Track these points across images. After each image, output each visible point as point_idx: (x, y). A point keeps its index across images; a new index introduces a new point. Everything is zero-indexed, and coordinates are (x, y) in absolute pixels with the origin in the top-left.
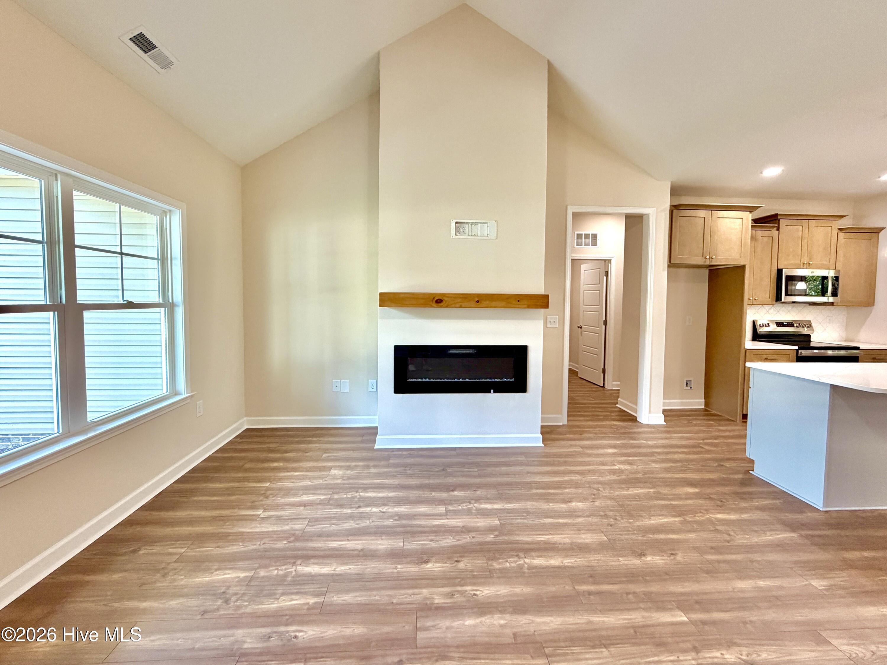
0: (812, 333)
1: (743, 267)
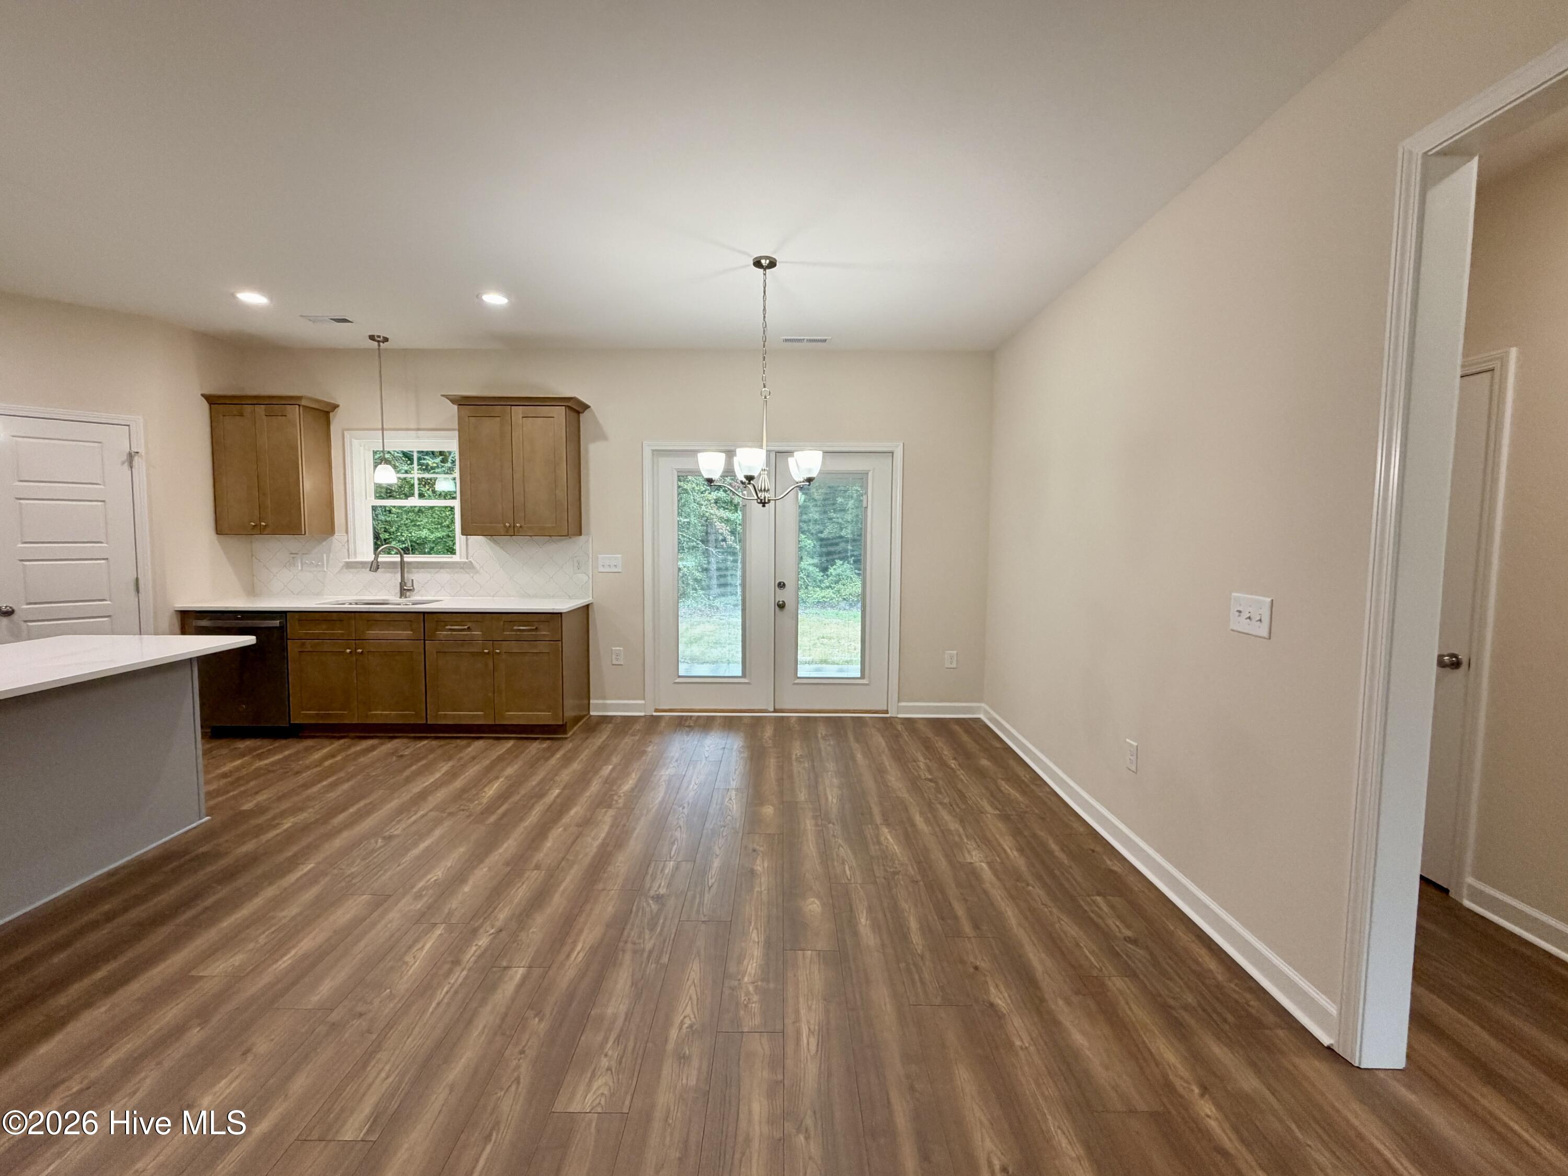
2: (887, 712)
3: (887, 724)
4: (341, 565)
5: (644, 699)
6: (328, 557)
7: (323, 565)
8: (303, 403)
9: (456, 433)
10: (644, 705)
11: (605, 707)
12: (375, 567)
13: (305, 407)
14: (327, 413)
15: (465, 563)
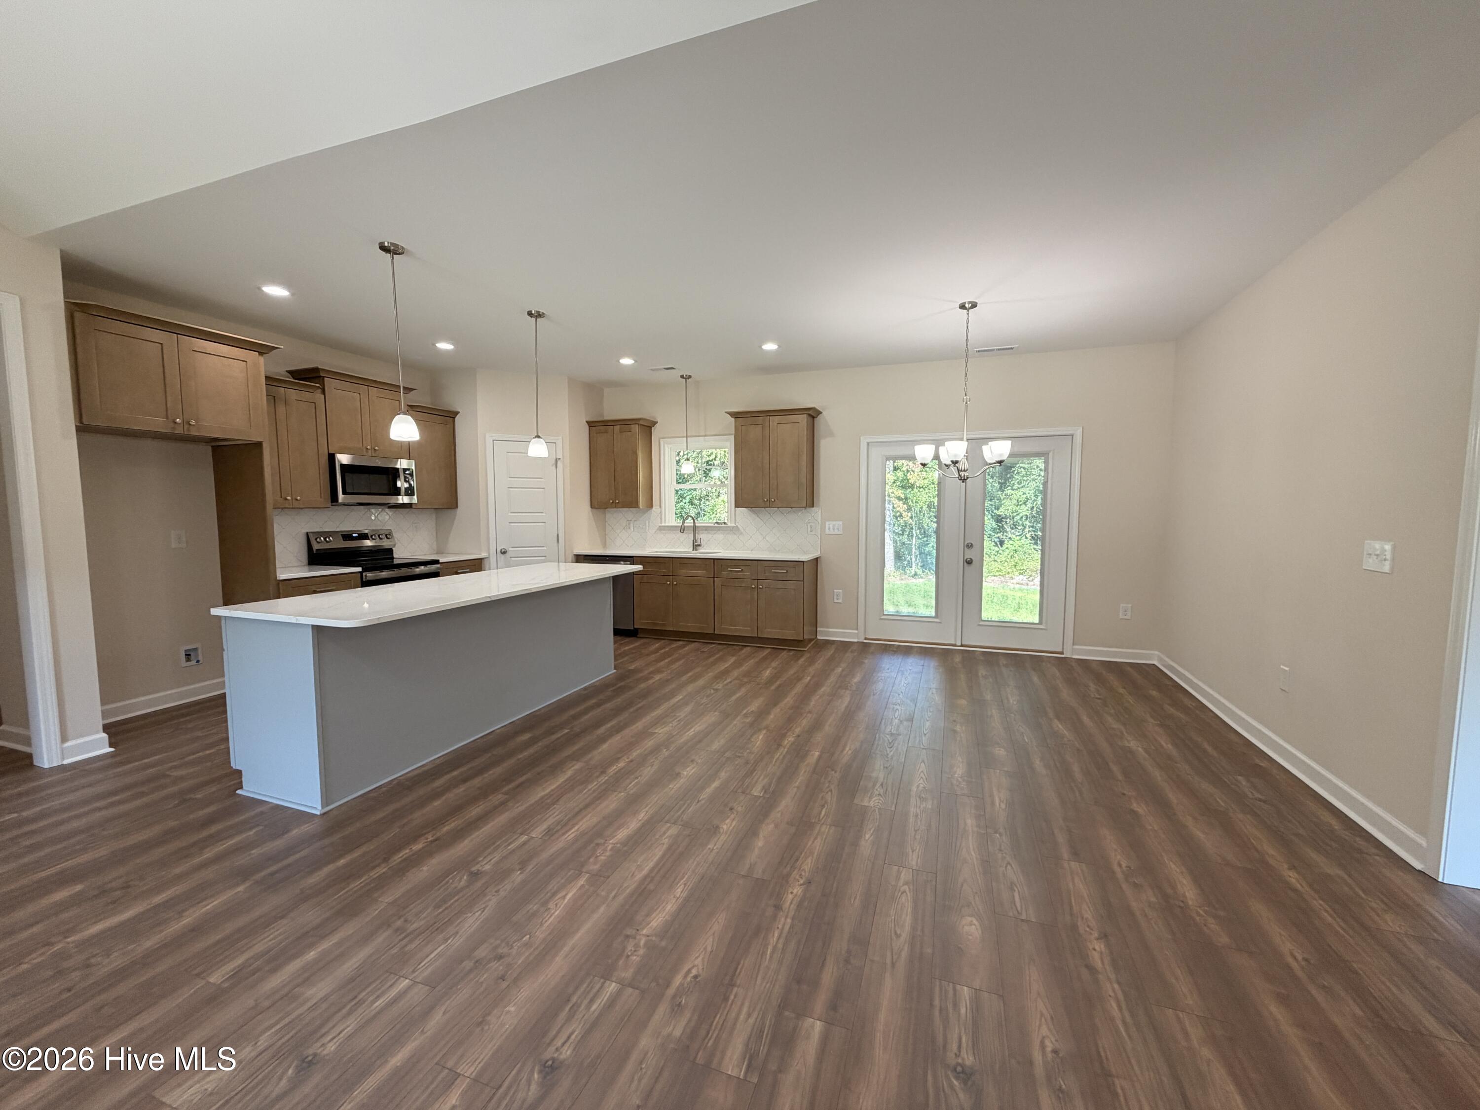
0: (394, 547)
1: (259, 445)
2: (1062, 653)
3: (1062, 662)
4: (656, 528)
5: (857, 629)
6: (649, 522)
7: (646, 528)
8: (641, 422)
9: (733, 436)
10: (858, 634)
11: (828, 634)
12: (682, 529)
13: (641, 425)
14: (651, 427)
15: (733, 527)
